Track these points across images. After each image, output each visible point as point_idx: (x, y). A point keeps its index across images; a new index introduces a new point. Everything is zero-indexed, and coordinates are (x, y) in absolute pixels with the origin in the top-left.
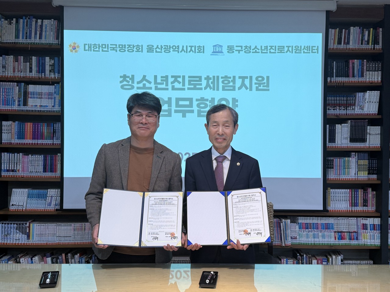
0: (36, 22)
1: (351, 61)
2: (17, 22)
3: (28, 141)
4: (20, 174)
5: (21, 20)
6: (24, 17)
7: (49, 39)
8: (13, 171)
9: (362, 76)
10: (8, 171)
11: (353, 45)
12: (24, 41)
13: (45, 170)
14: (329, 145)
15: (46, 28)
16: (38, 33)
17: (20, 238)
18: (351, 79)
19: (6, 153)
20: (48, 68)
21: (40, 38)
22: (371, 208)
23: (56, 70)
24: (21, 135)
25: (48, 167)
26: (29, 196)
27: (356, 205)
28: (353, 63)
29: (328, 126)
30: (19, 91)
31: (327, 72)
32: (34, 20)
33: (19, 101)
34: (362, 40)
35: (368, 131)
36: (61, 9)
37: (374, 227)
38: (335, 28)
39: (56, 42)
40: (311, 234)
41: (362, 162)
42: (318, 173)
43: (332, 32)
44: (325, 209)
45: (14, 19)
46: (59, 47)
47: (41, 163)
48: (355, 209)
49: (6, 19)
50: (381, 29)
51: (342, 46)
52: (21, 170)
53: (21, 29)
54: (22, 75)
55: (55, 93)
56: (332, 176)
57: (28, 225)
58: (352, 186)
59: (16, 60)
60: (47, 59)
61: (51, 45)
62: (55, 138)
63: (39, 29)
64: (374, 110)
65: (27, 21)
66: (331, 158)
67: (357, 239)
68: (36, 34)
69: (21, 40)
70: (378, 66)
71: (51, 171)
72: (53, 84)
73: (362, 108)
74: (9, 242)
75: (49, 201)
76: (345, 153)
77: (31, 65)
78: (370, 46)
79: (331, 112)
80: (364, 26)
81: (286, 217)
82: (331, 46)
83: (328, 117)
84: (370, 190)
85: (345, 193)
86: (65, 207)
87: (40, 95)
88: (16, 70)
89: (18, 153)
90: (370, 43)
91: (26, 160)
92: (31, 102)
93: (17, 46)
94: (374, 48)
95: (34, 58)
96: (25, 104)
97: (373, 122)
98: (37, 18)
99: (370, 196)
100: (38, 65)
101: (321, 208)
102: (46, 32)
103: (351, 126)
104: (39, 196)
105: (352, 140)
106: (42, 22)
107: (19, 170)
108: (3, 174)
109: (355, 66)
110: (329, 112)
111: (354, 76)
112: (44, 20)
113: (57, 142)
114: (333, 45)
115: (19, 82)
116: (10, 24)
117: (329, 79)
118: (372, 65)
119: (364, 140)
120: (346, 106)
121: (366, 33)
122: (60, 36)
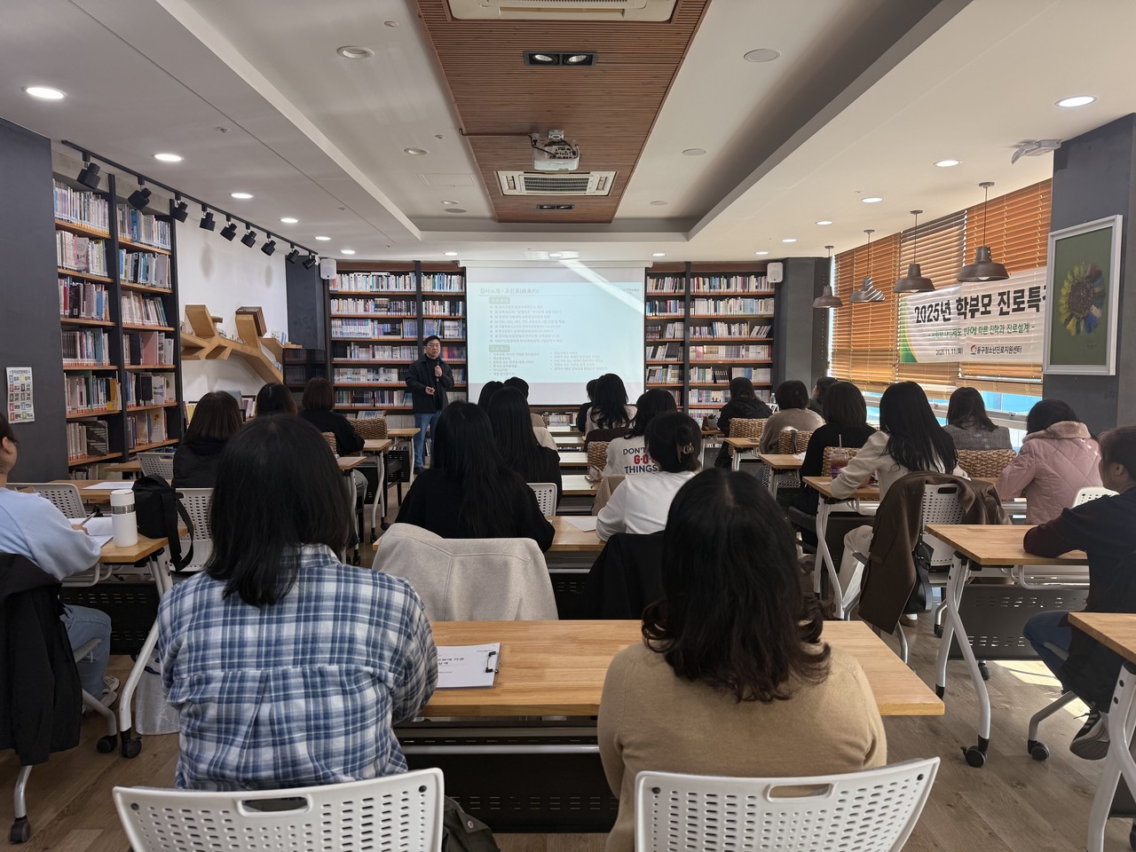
0: (447, 277)
2: (434, 277)
6: (438, 274)
11: (667, 290)
12: (439, 290)
14: (648, 359)
15: (454, 281)
16: (449, 285)
21: (450, 288)
29: (648, 347)
30: (438, 325)
31: (647, 310)
34: (672, 287)
36: (465, 268)
38: (652, 279)
39: (461, 291)
43: (649, 281)
45: (431, 276)
46: (464, 295)
49: (426, 276)
50: (684, 279)
51: (658, 291)
53: (437, 282)
54: (437, 314)
55: (460, 326)
59: (434, 304)
61: (458, 293)
62: (461, 357)
63: (449, 282)
65: (441, 277)
66: (652, 368)
72: (459, 320)
76: (664, 365)
77: (444, 307)
79: (651, 338)
80: (674, 275)
82: (649, 291)
83: (648, 340)
87: (452, 328)
88: (434, 311)
92: (446, 332)
93: (435, 294)
94: (680, 292)
95: (446, 302)
98: (447, 274)
102: (454, 284)
106: (451, 277)
110: (648, 337)
113: (463, 360)
115: (437, 319)
116: (429, 278)
117: (648, 314)
120: (660, 333)
121: (675, 281)
122: (464, 287)
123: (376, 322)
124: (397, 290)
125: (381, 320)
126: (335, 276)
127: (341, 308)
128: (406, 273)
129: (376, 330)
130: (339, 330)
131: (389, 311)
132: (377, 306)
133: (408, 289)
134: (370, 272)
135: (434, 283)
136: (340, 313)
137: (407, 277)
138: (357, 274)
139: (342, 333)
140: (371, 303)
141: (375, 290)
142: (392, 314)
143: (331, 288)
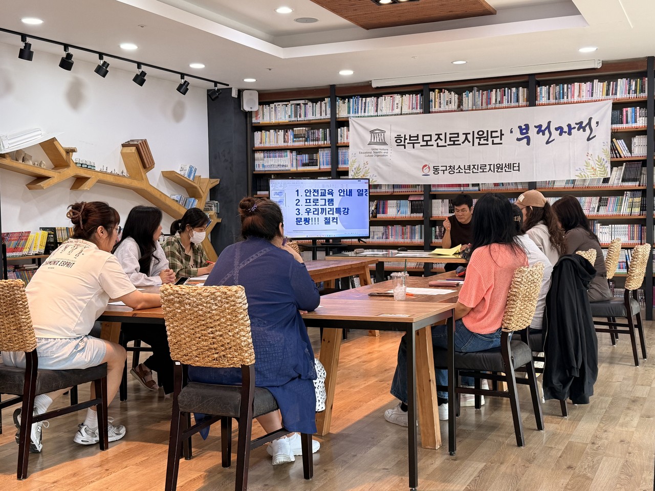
1: (624, 110)
2: (349, 101)
7: (370, 112)
9: (636, 122)
11: (621, 95)
15: (368, 104)
16: (363, 108)
21: (365, 112)
28: (627, 111)
32: (360, 99)
34: (629, 90)
38: (603, 82)
41: (635, 200)
43: (600, 85)
49: (341, 100)
50: (646, 79)
51: (611, 97)
53: (351, 107)
59: (348, 130)
63: (363, 105)
65: (355, 100)
66: (606, 198)
68: (361, 109)
69: (351, 115)
70: (645, 113)
76: (618, 192)
78: (638, 95)
80: (629, 76)
90: (637, 92)
98: (362, 96)
102: (368, 107)
103: (625, 168)
105: (624, 180)
109: (629, 114)
111: (627, 122)
112: (367, 98)
114: (602, 97)
116: (345, 103)
118: (643, 111)
121: (633, 83)
123: (294, 153)
124: (313, 118)
125: (300, 151)
126: (256, 107)
127: (264, 140)
128: (322, 100)
129: (295, 161)
130: (261, 162)
131: (306, 140)
132: (296, 136)
133: (324, 116)
134: (289, 101)
135: (349, 108)
136: (262, 145)
137: (323, 103)
138: (276, 104)
139: (264, 166)
140: (290, 133)
141: (293, 119)
142: (311, 144)
143: (254, 120)
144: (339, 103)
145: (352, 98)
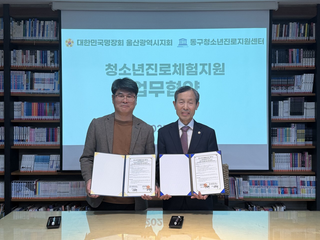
0: (40, 23)
1: (290, 50)
2: (25, 23)
3: (35, 117)
4: (28, 143)
5: (28, 22)
6: (30, 20)
7: (50, 36)
8: (23, 141)
9: (300, 62)
10: (19, 141)
11: (292, 37)
12: (31, 38)
13: (48, 140)
14: (273, 117)
15: (47, 28)
16: (41, 32)
17: (29, 193)
18: (291, 65)
19: (17, 127)
20: (49, 59)
21: (43, 35)
22: (308, 168)
23: (56, 60)
24: (29, 113)
25: (50, 138)
26: (36, 160)
27: (296, 166)
28: (292, 52)
29: (272, 102)
30: (27, 78)
31: (271, 59)
32: (38, 21)
33: (27, 86)
34: (299, 33)
35: (305, 106)
36: (59, 12)
37: (310, 183)
38: (277, 24)
39: (55, 38)
40: (259, 189)
41: (300, 131)
42: (265, 141)
43: (275, 27)
44: (271, 170)
45: (22, 21)
46: (58, 42)
47: (45, 134)
48: (294, 169)
49: (16, 21)
50: (314, 24)
51: (283, 38)
52: (29, 140)
53: (28, 29)
54: (29, 65)
55: (55, 78)
56: (276, 142)
57: (35, 183)
58: (293, 150)
59: (24, 53)
60: (49, 52)
61: (51, 41)
62: (55, 114)
63: (41, 29)
64: (309, 89)
65: (32, 22)
66: (275, 129)
67: (297, 193)
68: (39, 32)
69: (28, 38)
70: (313, 54)
71: (53, 141)
72: (53, 72)
73: (299, 88)
74: (20, 197)
75: (51, 164)
76: (286, 124)
77: (36, 57)
78: (306, 38)
79: (275, 91)
80: (300, 21)
81: (239, 176)
82: (274, 38)
83: (272, 95)
84: (307, 154)
85: (286, 156)
86: (64, 168)
87: (43, 81)
88: (25, 61)
89: (27, 126)
90: (306, 36)
91: (33, 132)
92: (36, 86)
93: (25, 42)
94: (309, 40)
95: (38, 52)
96: (32, 88)
97: (309, 98)
98: (40, 20)
99: (307, 158)
100: (42, 57)
101: (267, 168)
102: (47, 30)
103: (291, 102)
104: (44, 161)
105: (292, 114)
106: (44, 23)
107: (27, 140)
108: (15, 143)
109: (294, 54)
110: (273, 91)
111: (293, 62)
112: (46, 22)
113: (57, 117)
114: (275, 37)
115: (26, 70)
116: (19, 24)
117: (273, 65)
118: (307, 53)
119: (301, 114)
120: (287, 86)
121: (303, 27)
122: (58, 34)
135: (25, 30)
144: (14, 24)
145: (28, 20)
